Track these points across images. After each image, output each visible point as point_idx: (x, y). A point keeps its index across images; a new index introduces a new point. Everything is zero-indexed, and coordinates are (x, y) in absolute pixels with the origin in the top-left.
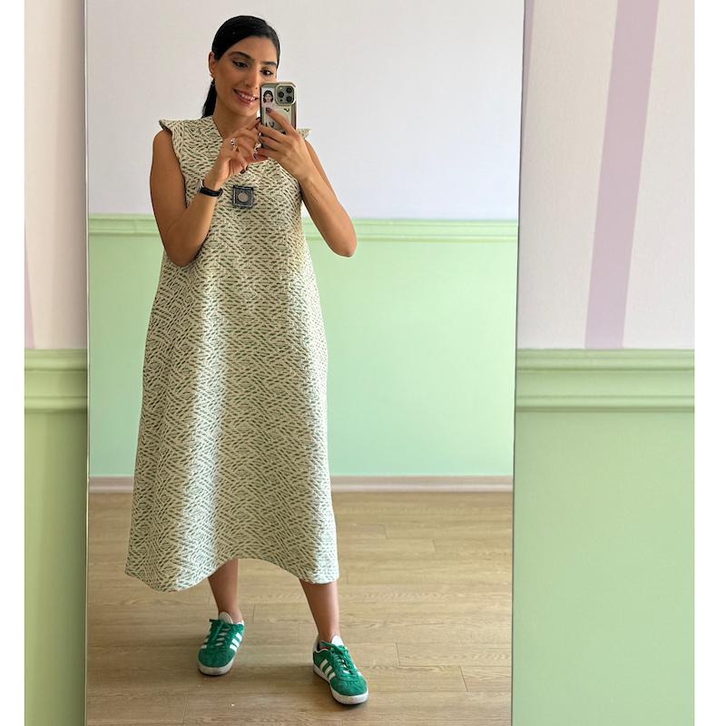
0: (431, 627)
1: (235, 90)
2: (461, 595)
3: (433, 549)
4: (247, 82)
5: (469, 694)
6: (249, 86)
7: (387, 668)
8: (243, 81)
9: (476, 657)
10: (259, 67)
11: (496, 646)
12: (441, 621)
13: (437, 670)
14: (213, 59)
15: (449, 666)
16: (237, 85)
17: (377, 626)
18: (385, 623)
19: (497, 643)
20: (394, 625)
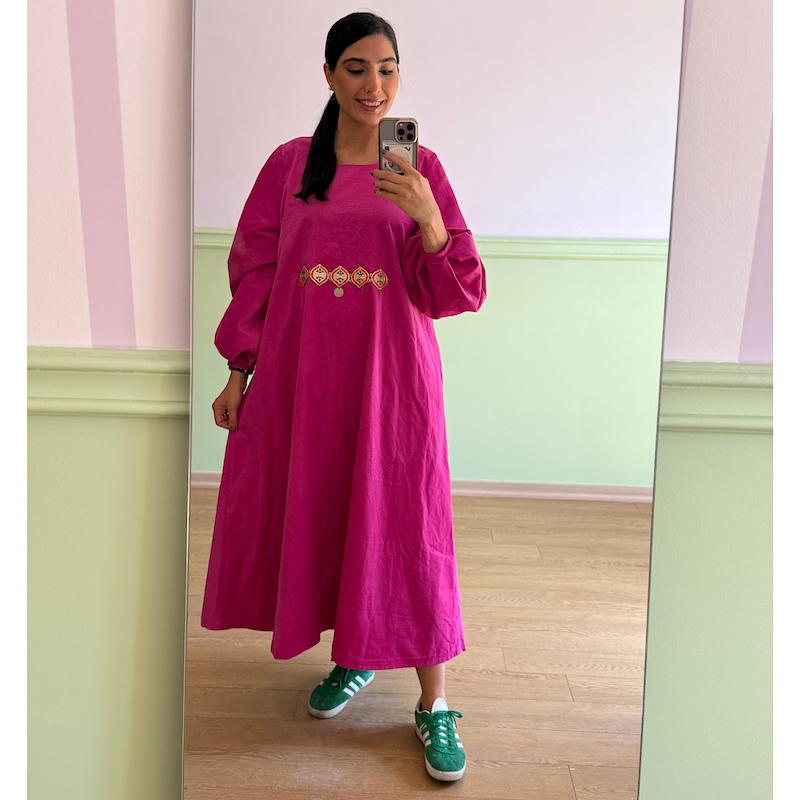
0: (537, 633)
1: (358, 100)
2: (566, 602)
3: (538, 555)
4: (367, 88)
5: (575, 704)
6: (369, 92)
7: (493, 673)
8: (363, 88)
9: (582, 667)
10: (377, 67)
11: (602, 656)
12: (546, 628)
13: (543, 678)
14: (328, 72)
15: (556, 675)
16: (358, 93)
17: (484, 630)
18: (491, 627)
19: (603, 653)
20: (501, 630)
